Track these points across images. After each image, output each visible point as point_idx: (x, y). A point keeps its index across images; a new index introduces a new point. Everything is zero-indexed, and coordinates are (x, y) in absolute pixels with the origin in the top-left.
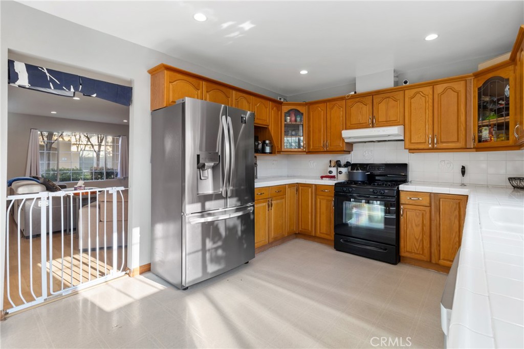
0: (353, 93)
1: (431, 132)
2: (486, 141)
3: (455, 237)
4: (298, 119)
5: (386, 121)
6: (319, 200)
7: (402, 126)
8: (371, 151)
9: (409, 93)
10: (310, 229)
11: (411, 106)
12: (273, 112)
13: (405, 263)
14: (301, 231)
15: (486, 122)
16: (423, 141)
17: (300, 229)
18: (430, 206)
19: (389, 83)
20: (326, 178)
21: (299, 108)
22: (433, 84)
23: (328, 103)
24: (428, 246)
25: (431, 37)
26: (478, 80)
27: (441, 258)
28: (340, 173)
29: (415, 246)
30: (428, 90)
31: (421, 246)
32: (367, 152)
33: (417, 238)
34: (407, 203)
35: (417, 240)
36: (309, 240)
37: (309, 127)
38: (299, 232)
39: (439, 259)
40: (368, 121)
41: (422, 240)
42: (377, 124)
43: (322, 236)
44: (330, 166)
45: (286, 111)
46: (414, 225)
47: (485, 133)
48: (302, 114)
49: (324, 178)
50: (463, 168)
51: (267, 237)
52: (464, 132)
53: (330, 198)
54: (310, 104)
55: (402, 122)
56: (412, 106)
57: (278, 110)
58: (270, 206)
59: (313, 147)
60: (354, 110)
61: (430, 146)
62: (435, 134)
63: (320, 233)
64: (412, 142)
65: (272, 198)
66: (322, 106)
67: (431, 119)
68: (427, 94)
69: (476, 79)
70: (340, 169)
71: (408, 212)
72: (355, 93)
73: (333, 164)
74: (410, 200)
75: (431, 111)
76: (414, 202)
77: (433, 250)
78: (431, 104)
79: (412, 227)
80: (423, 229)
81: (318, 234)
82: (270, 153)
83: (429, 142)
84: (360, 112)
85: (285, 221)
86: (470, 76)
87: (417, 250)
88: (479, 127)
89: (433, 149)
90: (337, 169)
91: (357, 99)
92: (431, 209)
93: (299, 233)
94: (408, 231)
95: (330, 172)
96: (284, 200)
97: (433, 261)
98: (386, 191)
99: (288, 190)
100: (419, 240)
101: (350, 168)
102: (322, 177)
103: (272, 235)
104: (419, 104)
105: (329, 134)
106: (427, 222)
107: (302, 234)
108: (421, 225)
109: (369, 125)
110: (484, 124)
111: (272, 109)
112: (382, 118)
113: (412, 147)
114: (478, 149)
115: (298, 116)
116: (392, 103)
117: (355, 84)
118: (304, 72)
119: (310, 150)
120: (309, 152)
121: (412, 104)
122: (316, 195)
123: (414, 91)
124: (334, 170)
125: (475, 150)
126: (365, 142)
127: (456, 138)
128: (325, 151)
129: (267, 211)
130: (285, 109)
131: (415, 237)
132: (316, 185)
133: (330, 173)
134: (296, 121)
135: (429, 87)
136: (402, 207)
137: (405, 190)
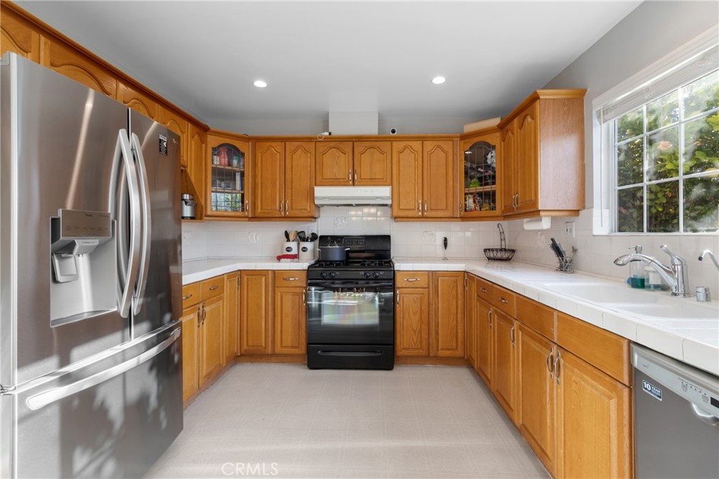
0: (327, 134)
1: (420, 196)
2: (471, 211)
3: (453, 321)
4: (235, 162)
5: (370, 179)
6: (279, 294)
7: (391, 187)
8: (345, 218)
9: (398, 146)
10: (264, 345)
11: (399, 163)
12: (193, 142)
13: (400, 364)
14: (246, 350)
15: (472, 189)
16: (413, 208)
17: (245, 347)
18: (428, 288)
19: (372, 129)
20: (286, 259)
21: (238, 144)
22: (423, 139)
23: (287, 143)
24: (427, 336)
25: (439, 80)
26: (465, 143)
27: (440, 348)
28: (304, 249)
29: (413, 341)
30: (416, 145)
31: (419, 339)
32: (339, 219)
33: (415, 329)
34: (404, 286)
35: (415, 331)
36: (259, 362)
37: (254, 177)
38: (243, 352)
39: (438, 350)
40: (347, 176)
41: (420, 332)
42: (359, 182)
43: (285, 351)
44: (288, 240)
45: (215, 146)
46: (411, 314)
47: (470, 202)
48: (243, 155)
49: (282, 260)
50: (446, 240)
51: (196, 379)
52: (452, 200)
53: (298, 290)
54: (256, 140)
55: (389, 181)
56: (401, 163)
57: (203, 142)
58: (201, 317)
59: (262, 209)
60: (328, 159)
61: (420, 213)
62: (425, 199)
63: (282, 346)
64: (401, 208)
65: (204, 302)
66: (278, 146)
67: (420, 180)
68: (417, 150)
69: (462, 141)
70: (303, 244)
71: (405, 299)
72: (330, 134)
73: (291, 237)
74: (407, 282)
75: (420, 171)
76: (411, 283)
77: (431, 342)
78: (420, 163)
79: (409, 316)
80: (421, 317)
81: (278, 350)
82: (192, 218)
83: (418, 209)
84: (337, 163)
85: (223, 339)
86: (457, 137)
87: (415, 344)
88: (466, 194)
89: (423, 218)
90: (299, 244)
91: (333, 144)
92: (429, 290)
93: (242, 355)
94: (405, 322)
95: (289, 249)
96: (221, 302)
97: (431, 355)
98: (381, 273)
99: (227, 285)
100: (417, 332)
101: (317, 242)
102: (279, 258)
103: (205, 371)
104: (408, 161)
105: (290, 191)
106: (425, 308)
107: (248, 354)
108: (419, 312)
109: (349, 181)
110: (470, 191)
111: (193, 137)
112: (366, 174)
113: (402, 214)
114: (463, 219)
115: (235, 157)
116: (377, 155)
117: (328, 121)
118: (260, 84)
119: (256, 215)
120: (255, 218)
121: (401, 160)
122: (274, 287)
123: (403, 144)
124: (293, 245)
125: (460, 219)
126: (338, 206)
127: (445, 205)
128: (282, 217)
129: (196, 328)
130: (213, 141)
131: (413, 329)
132: (274, 271)
133: (288, 251)
134: (230, 164)
135: (418, 142)
136: (398, 292)
137: (401, 269)
